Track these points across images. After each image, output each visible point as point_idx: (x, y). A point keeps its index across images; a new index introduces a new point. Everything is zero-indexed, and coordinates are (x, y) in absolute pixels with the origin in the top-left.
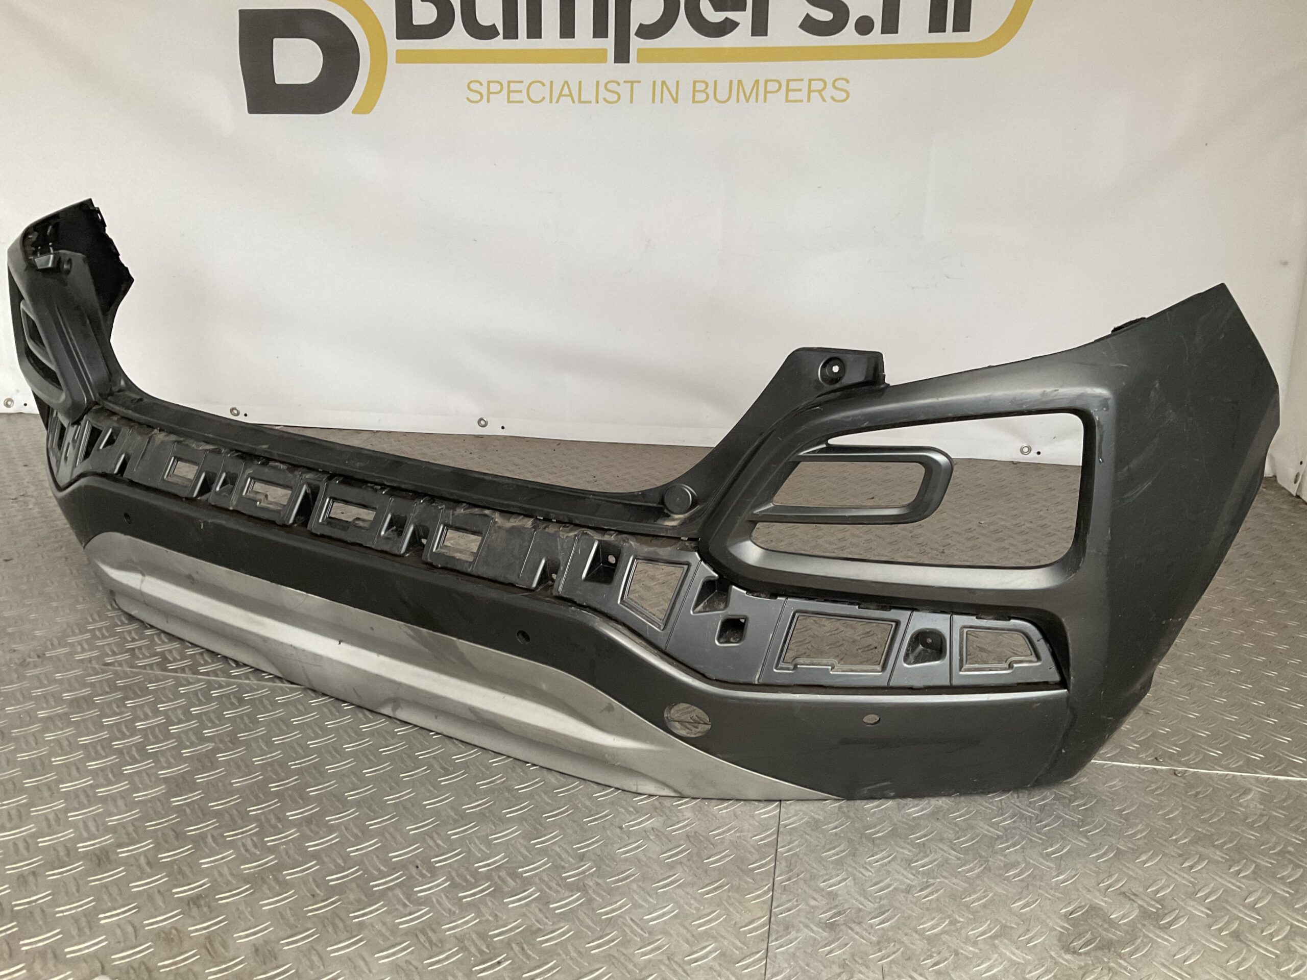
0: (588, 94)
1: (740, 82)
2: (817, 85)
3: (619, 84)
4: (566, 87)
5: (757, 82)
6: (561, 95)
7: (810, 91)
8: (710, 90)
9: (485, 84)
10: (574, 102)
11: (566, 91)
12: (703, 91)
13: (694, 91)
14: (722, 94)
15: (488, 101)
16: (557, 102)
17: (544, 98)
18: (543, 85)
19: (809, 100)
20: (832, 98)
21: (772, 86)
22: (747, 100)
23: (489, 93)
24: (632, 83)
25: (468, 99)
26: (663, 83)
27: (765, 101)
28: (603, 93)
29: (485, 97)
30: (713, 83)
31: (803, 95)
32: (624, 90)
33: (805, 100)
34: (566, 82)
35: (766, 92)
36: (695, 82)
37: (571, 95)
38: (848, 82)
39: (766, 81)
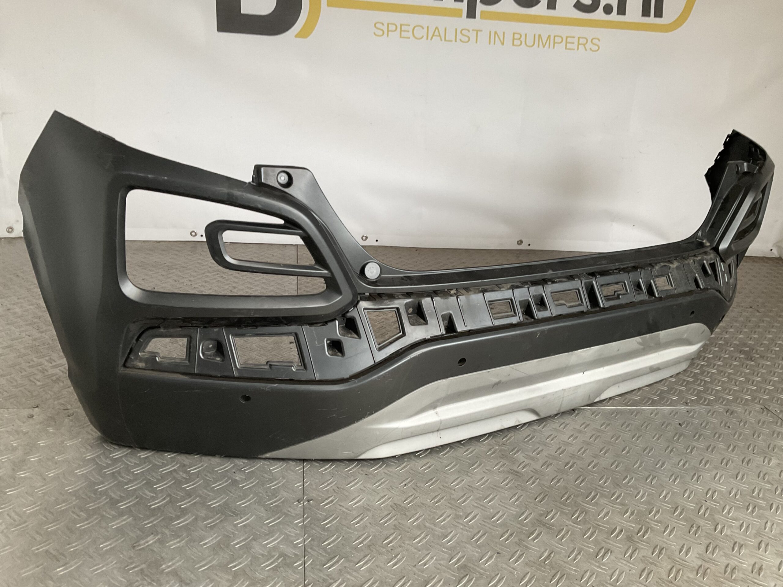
0: (451, 35)
1: (540, 36)
2: (582, 41)
3: (469, 31)
4: (437, 30)
5: (549, 36)
6: (433, 35)
7: (579, 44)
8: (523, 39)
9: (386, 25)
10: (441, 40)
11: (436, 33)
12: (519, 39)
13: (514, 39)
14: (530, 42)
15: (388, 36)
16: (431, 39)
17: (423, 37)
18: (423, 28)
19: (578, 49)
20: (591, 49)
21: (558, 40)
22: (544, 47)
23: (388, 31)
24: (477, 31)
25: (374, 33)
26: (496, 33)
27: (554, 47)
28: (459, 36)
29: (386, 32)
30: (524, 36)
31: (575, 46)
32: (473, 35)
33: (576, 48)
34: (437, 28)
35: (554, 43)
36: (514, 34)
37: (440, 36)
38: (599, 40)
39: (555, 37)
